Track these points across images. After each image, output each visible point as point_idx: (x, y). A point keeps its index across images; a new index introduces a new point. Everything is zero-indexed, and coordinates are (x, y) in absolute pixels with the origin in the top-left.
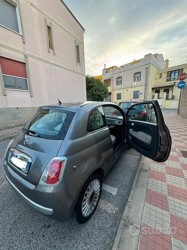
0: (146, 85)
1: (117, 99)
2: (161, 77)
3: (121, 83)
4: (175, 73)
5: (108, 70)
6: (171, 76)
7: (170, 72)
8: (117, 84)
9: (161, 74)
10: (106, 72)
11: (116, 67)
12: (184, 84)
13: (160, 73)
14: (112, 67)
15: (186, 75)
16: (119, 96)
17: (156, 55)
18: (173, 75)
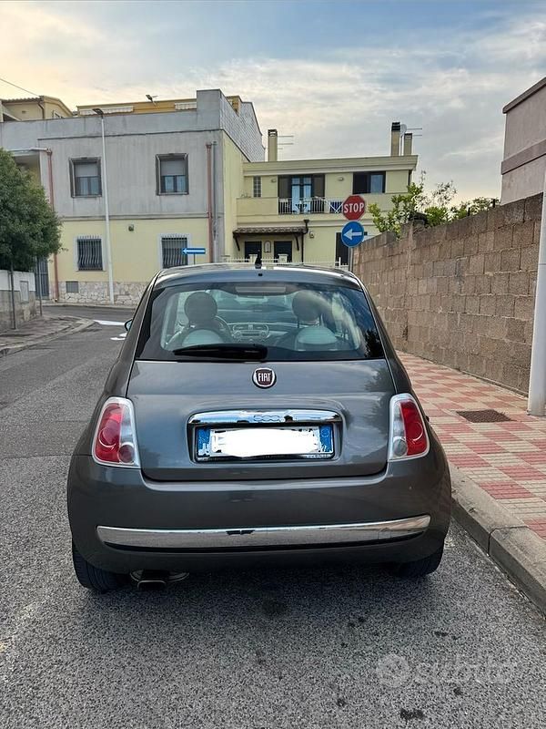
0: (213, 216)
1: (82, 267)
2: (257, 194)
3: (95, 191)
4: (302, 186)
5: (18, 109)
6: (290, 196)
7: (286, 180)
8: (76, 191)
9: (257, 180)
10: (6, 119)
11: (57, 103)
12: (360, 234)
13: (255, 178)
14: (40, 101)
15: (364, 202)
16: (90, 254)
17: (235, 101)
18: (296, 191)
